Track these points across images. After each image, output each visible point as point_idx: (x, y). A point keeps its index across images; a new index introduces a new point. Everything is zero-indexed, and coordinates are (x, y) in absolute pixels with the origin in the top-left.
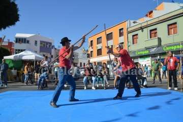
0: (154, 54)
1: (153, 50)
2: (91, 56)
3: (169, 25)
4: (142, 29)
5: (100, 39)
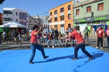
0: (89, 22)
1: (88, 19)
2: (51, 22)
3: (98, 4)
4: (82, 6)
5: (56, 11)
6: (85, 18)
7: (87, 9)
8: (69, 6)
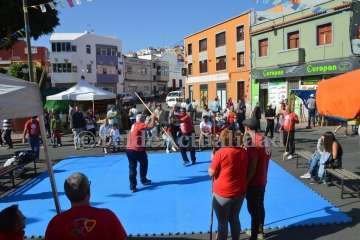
0: (293, 78)
1: (291, 70)
2: (190, 73)
3: (319, 27)
4: (274, 29)
5: (204, 43)
6: (281, 67)
7: (288, 38)
8: (239, 28)
